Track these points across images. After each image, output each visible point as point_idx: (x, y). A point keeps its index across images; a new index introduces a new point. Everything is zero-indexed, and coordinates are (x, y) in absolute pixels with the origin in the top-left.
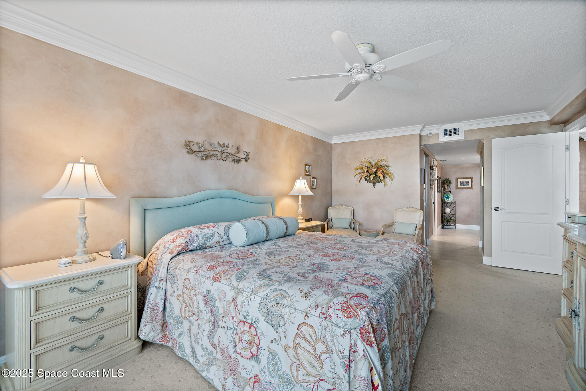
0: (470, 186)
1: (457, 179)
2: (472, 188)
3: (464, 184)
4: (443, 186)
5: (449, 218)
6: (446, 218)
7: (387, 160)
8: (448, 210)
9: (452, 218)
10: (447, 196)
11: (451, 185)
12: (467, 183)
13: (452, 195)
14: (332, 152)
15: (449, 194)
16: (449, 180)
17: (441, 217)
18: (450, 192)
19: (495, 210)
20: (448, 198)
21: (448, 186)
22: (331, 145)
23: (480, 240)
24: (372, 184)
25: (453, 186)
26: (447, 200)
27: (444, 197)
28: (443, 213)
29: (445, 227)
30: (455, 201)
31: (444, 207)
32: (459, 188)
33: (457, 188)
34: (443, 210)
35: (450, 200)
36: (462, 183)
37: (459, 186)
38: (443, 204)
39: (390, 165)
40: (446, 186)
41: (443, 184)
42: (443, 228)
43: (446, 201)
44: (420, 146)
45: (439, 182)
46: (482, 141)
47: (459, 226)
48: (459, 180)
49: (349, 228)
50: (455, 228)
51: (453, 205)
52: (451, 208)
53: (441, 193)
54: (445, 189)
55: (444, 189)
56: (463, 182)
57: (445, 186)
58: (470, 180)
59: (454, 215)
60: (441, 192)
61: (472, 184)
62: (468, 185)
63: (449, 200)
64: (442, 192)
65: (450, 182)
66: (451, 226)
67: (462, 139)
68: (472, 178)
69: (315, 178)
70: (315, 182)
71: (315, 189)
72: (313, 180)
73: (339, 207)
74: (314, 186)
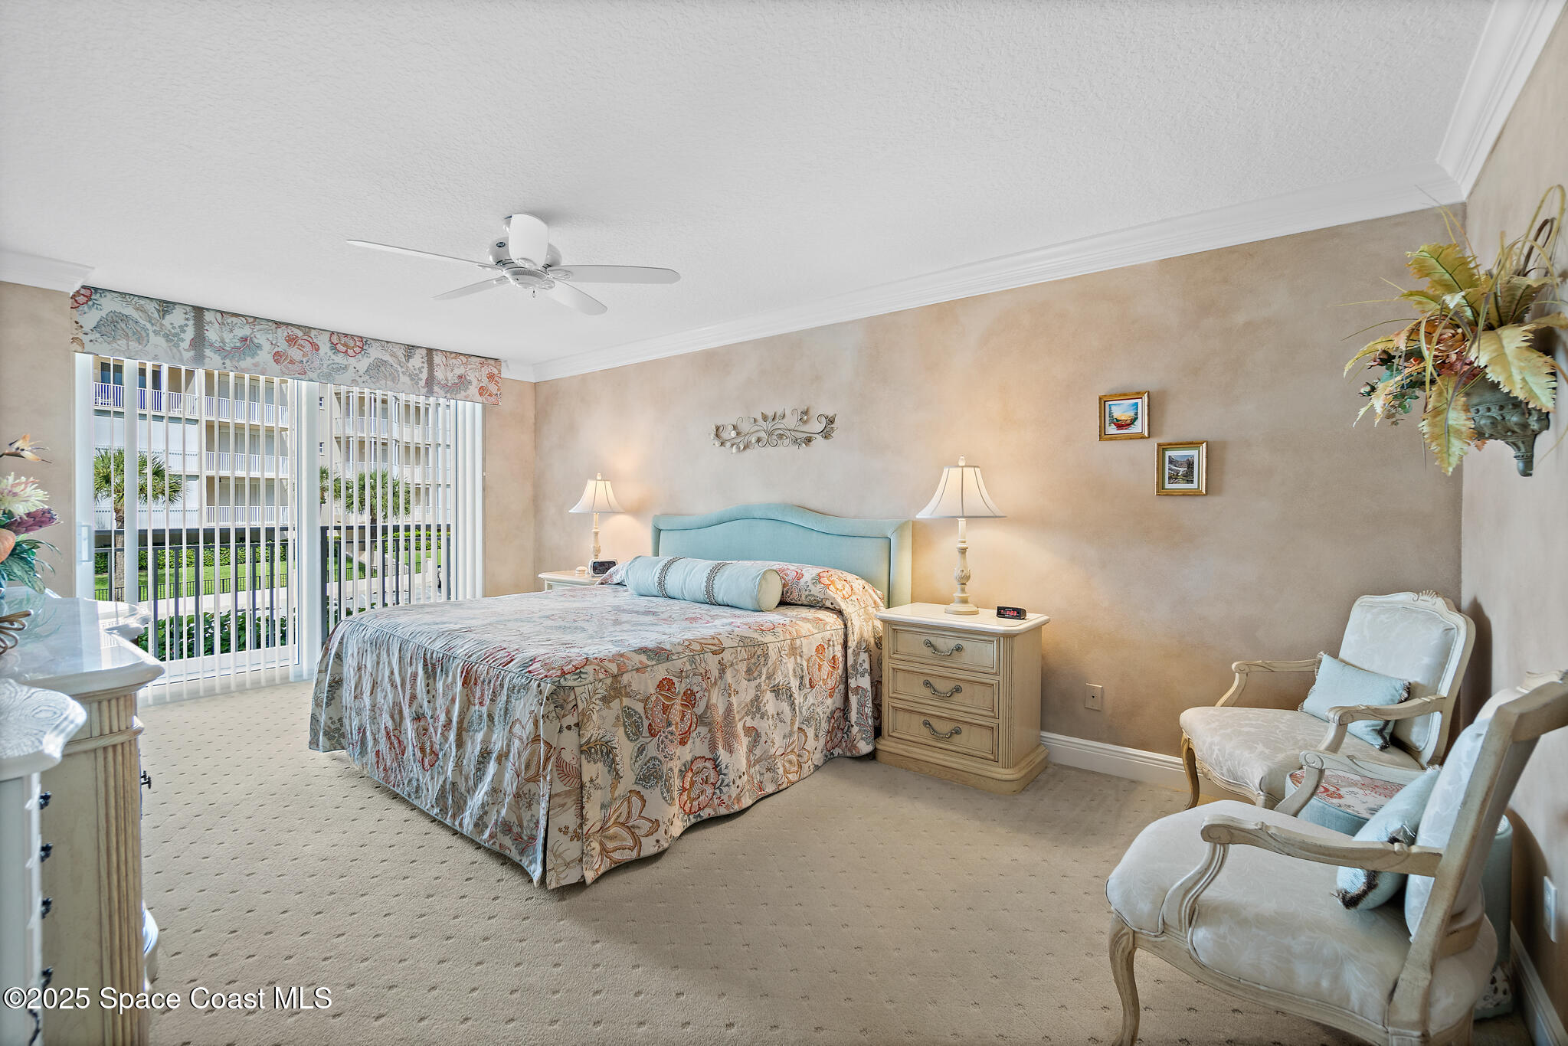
69: (1193, 444)
70: (1193, 463)
71: (1196, 494)
72: (1182, 456)
73: (1417, 603)
74: (1192, 482)
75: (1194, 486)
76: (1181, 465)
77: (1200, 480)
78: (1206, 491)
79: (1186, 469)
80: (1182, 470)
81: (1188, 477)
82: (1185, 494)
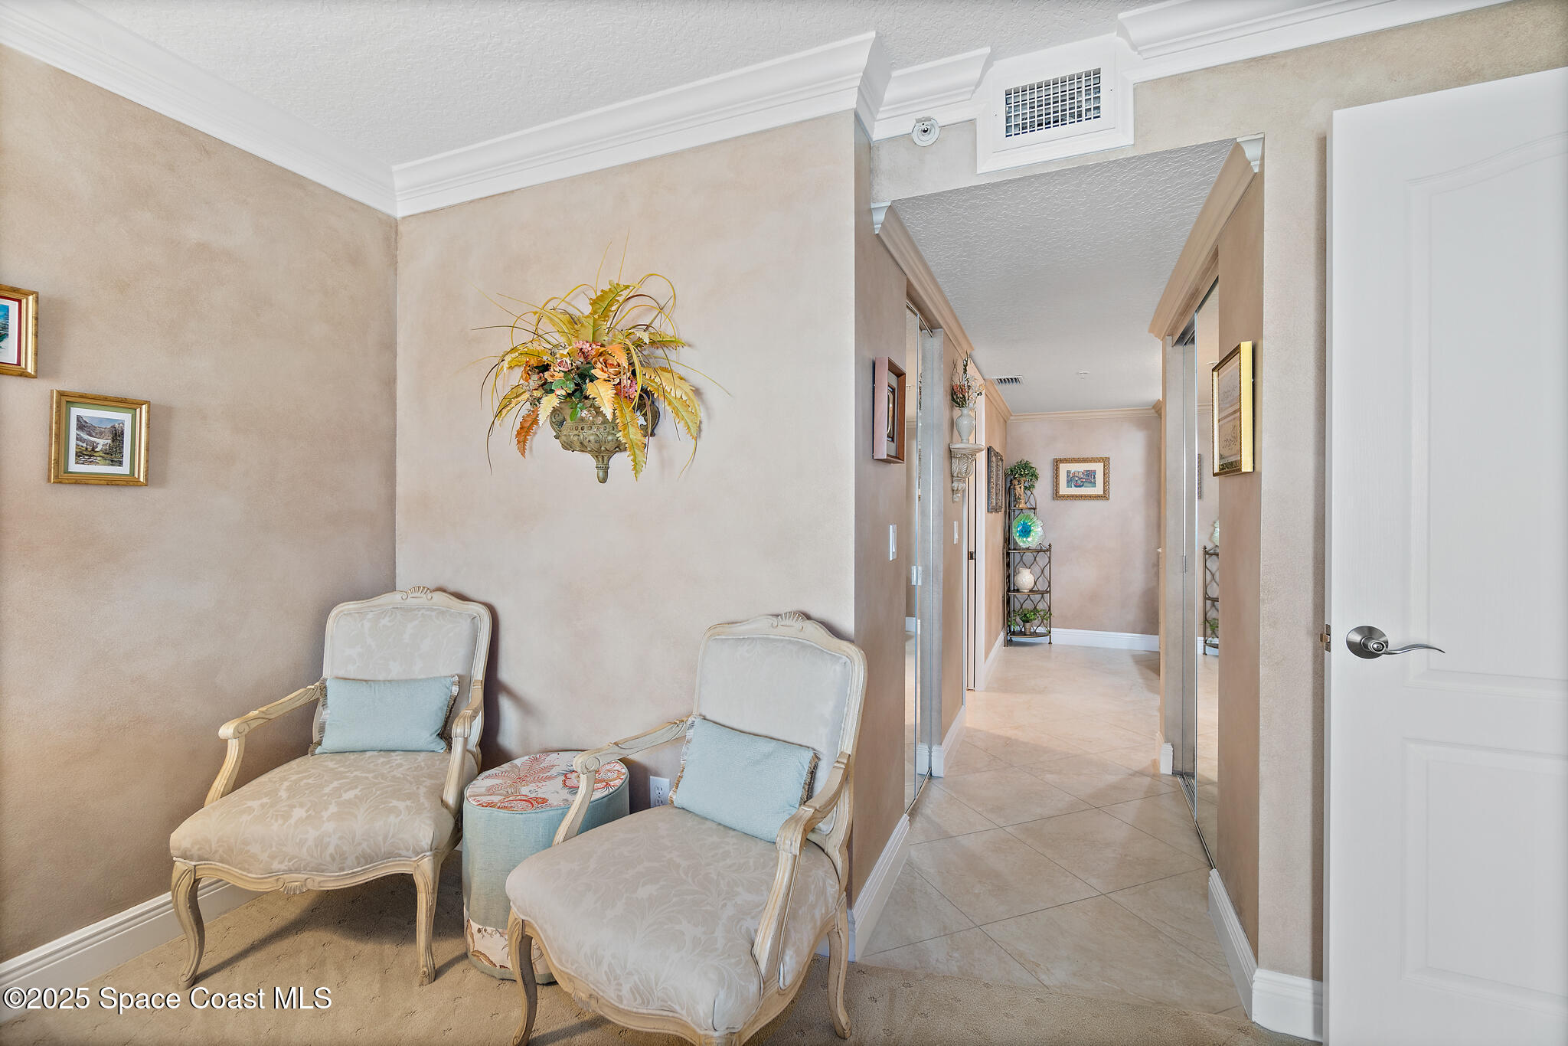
0: (1098, 490)
1: (1057, 463)
2: (1105, 496)
3: (1079, 482)
4: (1009, 491)
5: (1028, 605)
6: (1018, 606)
7: (671, 303)
8: (1026, 579)
9: (1040, 606)
10: (1025, 524)
11: (1037, 484)
12: (1089, 478)
13: (1039, 522)
14: (400, 265)
15: (1028, 517)
16: (1031, 468)
17: (1004, 601)
18: (1035, 509)
19: (1360, 650)
20: (1026, 532)
21: (1026, 488)
22: (390, 229)
23: (1167, 741)
24: (588, 461)
25: (1042, 488)
26: (1024, 542)
27: (1014, 530)
28: (1009, 590)
29: (1015, 639)
30: (1050, 545)
31: (1012, 564)
32: (1063, 496)
33: (1056, 495)
34: (1008, 577)
35: (1032, 541)
36: (1071, 480)
37: (1064, 490)
38: (1010, 555)
39: (685, 335)
40: (1019, 490)
41: (1011, 480)
42: (1009, 643)
43: (1021, 544)
44: (863, 212)
45: (994, 469)
46: (1251, 152)
47: (1060, 635)
48: (1064, 468)
49: (432, 747)
50: (1050, 643)
51: (1042, 559)
52: (1037, 569)
53: (1001, 514)
54: (1017, 500)
55: (1012, 499)
56: (1076, 474)
57: (1017, 487)
58: (1098, 468)
59: (1047, 596)
60: (1003, 510)
61: (1106, 483)
62: (1094, 484)
63: (1029, 539)
64: (1005, 512)
65: (1034, 476)
66: (1035, 634)
67: (1122, 149)
68: (1106, 461)
69: (128, 404)
70: (123, 434)
71: (130, 482)
72: (101, 420)
73: (408, 601)
74: (120, 464)
75: (124, 470)
76: (101, 435)
77: (134, 460)
78: (146, 479)
79: (109, 441)
80: (102, 443)
81: (113, 455)
82: (111, 482)
